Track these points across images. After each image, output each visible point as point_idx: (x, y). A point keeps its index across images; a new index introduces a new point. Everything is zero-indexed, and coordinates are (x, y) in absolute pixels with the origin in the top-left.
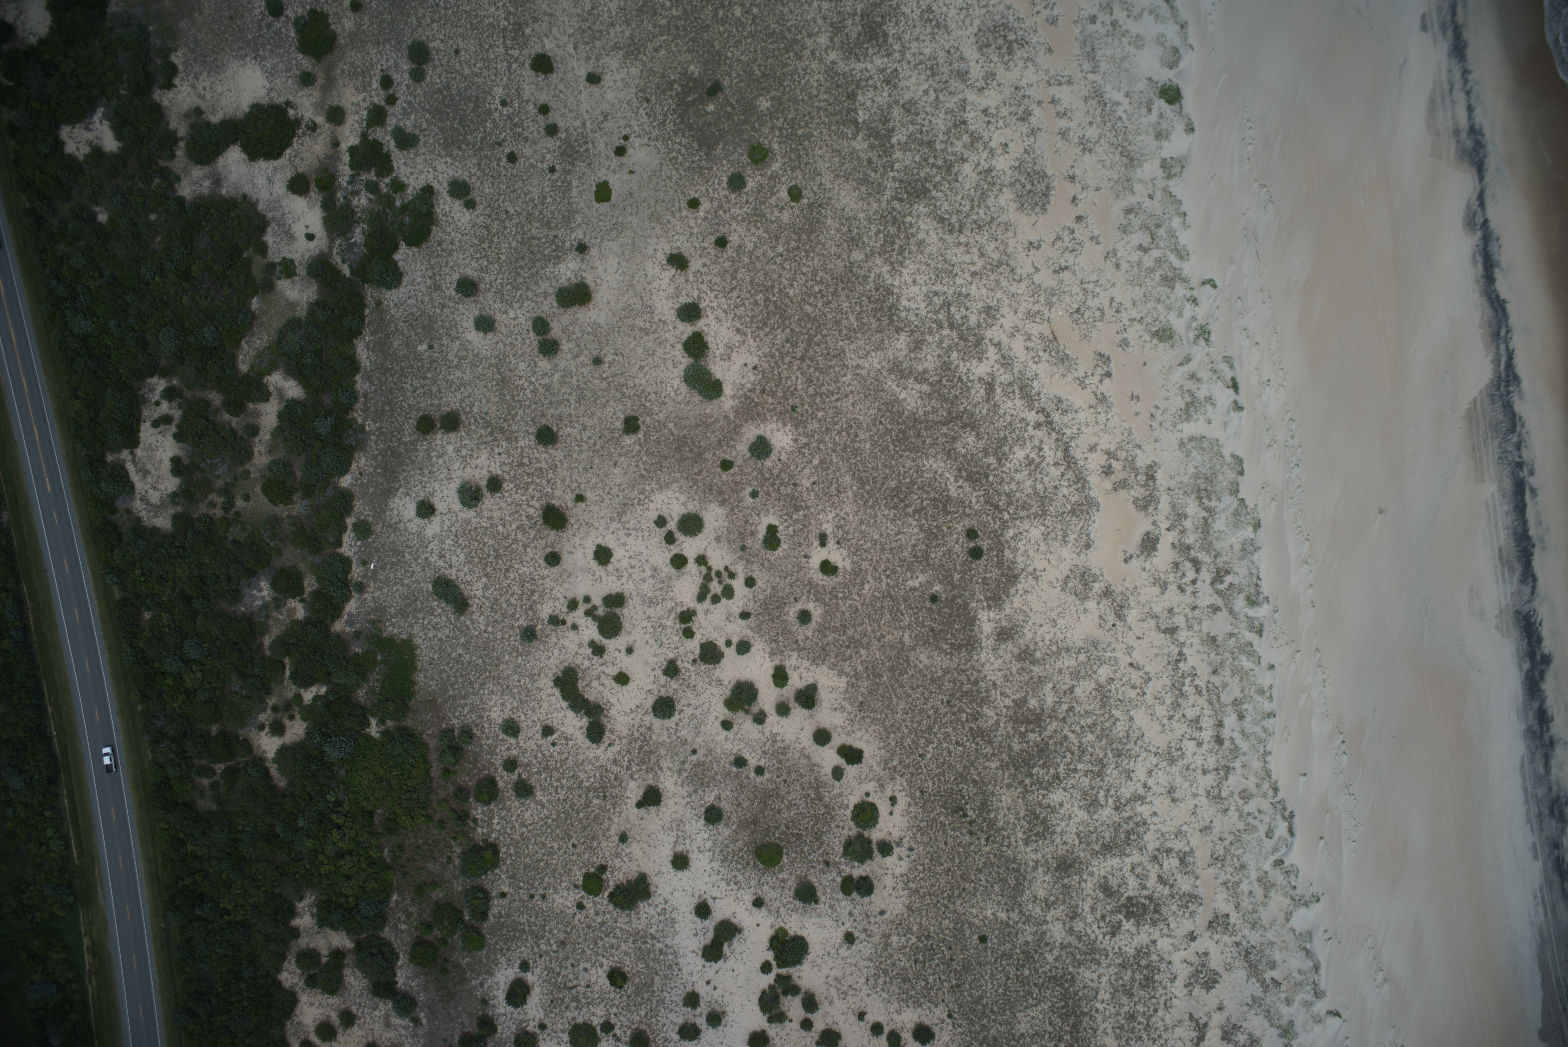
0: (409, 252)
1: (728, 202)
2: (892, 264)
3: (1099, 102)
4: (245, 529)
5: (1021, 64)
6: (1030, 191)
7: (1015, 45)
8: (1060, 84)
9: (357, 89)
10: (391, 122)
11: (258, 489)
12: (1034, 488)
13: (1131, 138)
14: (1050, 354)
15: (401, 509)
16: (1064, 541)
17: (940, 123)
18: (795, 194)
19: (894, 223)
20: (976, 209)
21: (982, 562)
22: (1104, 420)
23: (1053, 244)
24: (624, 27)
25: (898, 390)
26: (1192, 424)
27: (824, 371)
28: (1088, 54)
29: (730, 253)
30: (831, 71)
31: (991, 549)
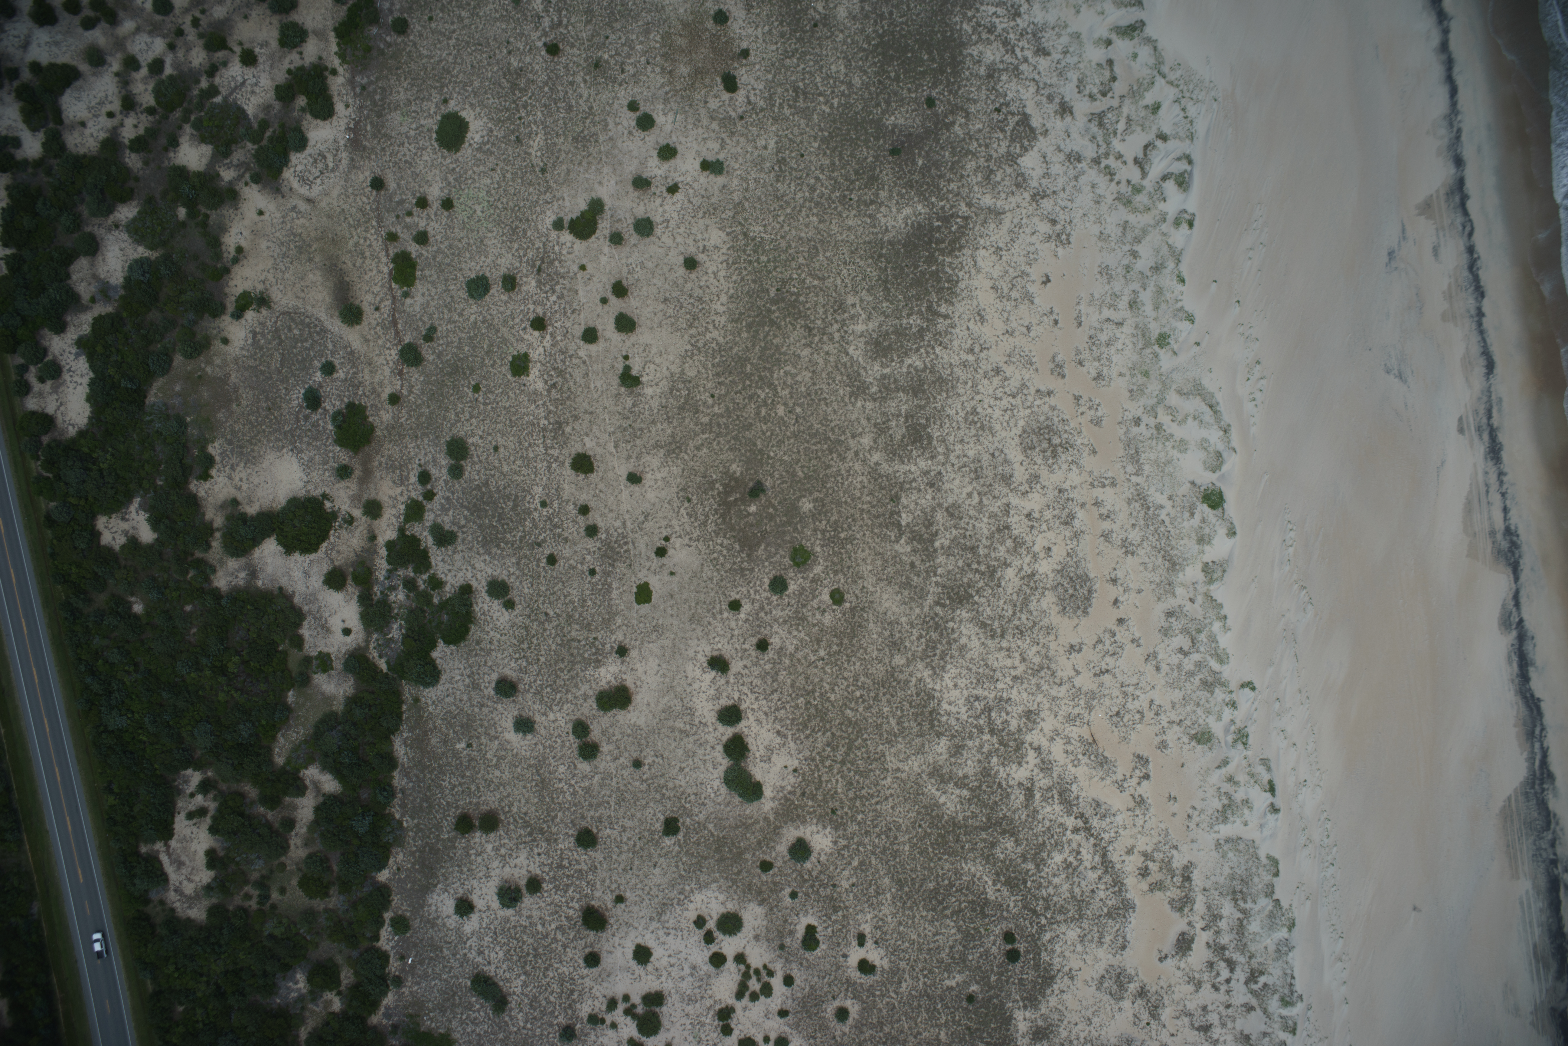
0: (447, 650)
1: (769, 604)
2: (933, 668)
3: (1142, 505)
4: (280, 923)
5: (1065, 467)
6: (1072, 596)
7: (1060, 449)
8: (1104, 486)
9: (394, 482)
10: (429, 518)
11: (295, 882)
12: (1071, 891)
13: (1173, 543)
14: (1089, 758)
15: (439, 905)
16: (1101, 943)
17: (984, 527)
18: (837, 597)
19: (936, 628)
20: (1018, 614)
21: (1019, 965)
22: (1141, 822)
23: (1095, 646)
24: (665, 425)
25: (938, 794)
26: (1229, 826)
27: (864, 774)
28: (1132, 457)
29: (771, 655)
30: (874, 473)
31: (1028, 952)
